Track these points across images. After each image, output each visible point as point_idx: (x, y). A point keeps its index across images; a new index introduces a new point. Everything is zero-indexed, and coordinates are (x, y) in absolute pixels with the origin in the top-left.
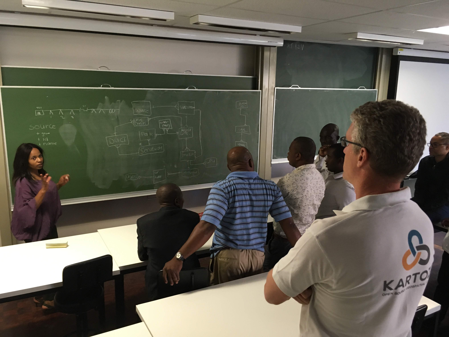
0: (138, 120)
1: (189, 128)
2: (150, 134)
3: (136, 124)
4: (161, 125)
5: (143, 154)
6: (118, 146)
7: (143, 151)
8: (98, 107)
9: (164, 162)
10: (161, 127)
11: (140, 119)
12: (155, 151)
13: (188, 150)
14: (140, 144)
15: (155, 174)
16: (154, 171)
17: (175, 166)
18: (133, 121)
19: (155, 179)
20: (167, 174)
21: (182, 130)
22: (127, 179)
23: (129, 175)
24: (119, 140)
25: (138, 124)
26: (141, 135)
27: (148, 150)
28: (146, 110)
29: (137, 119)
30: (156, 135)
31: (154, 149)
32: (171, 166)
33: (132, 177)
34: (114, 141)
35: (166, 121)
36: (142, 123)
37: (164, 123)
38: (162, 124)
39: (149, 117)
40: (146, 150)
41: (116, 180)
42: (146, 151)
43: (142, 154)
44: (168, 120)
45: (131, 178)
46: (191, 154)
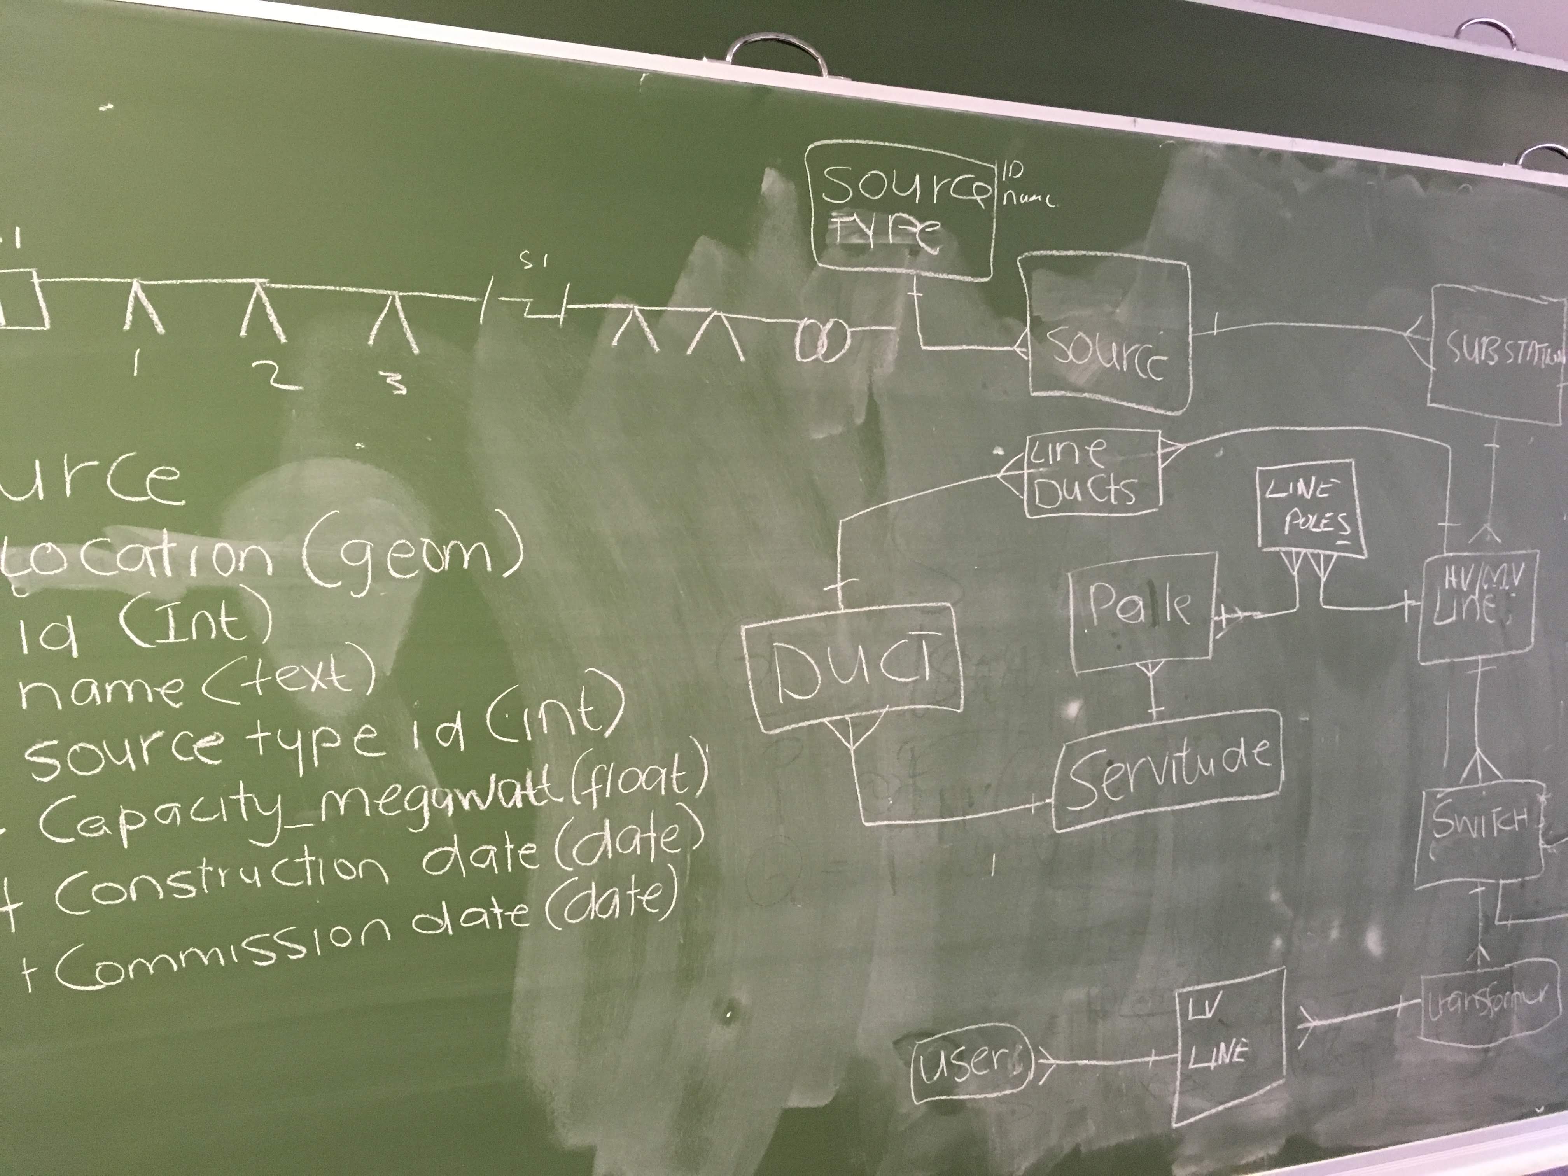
0: (1068, 452)
1: (1509, 560)
2: (1172, 607)
3: (1049, 494)
4: (1277, 512)
5: (1094, 813)
6: (861, 726)
7: (1097, 780)
8: (683, 285)
9: (1275, 897)
10: (1273, 536)
11: (1084, 440)
12: (1206, 788)
13: (1489, 775)
14: (1073, 709)
15: (1189, 1028)
16: (1184, 998)
17: (1373, 942)
18: (1019, 465)
19: (1187, 1076)
20: (1295, 1019)
21: (1450, 579)
22: (923, 1091)
23: (951, 1042)
24: (873, 664)
25: (1062, 493)
26: (1082, 620)
27: (1144, 774)
28: (1147, 353)
29: (1055, 440)
30: (1224, 616)
31: (1191, 758)
32: (1334, 934)
33: (970, 1067)
34: (825, 670)
35: (1323, 474)
36: (1101, 488)
37: (1296, 499)
38: (1283, 506)
39: (1174, 430)
40: (1125, 778)
41: (822, 1100)
42: (1119, 787)
43: (1079, 817)
44: (1333, 471)
45: (961, 1071)
46: (1510, 822)
